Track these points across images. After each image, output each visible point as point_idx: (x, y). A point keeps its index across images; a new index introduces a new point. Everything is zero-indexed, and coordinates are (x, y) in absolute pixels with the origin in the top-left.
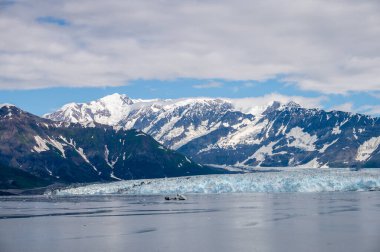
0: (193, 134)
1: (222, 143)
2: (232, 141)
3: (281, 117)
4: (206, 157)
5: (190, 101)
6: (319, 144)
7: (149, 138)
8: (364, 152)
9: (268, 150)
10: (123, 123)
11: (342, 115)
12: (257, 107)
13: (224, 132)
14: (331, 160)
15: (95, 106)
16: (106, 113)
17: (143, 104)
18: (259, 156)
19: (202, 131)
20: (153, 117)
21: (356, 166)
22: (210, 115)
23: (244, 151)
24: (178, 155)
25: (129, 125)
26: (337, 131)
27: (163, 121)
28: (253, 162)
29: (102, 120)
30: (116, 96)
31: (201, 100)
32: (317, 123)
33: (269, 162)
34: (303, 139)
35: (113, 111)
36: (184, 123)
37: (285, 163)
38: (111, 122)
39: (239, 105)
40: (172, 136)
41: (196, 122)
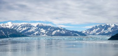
0: (24, 29)
1: (29, 31)
2: (31, 31)
3: (40, 27)
4: (26, 34)
5: (23, 23)
6: (46, 32)
7: (16, 30)
8: (54, 33)
9: (37, 32)
10: (11, 27)
11: (50, 27)
12: (35, 25)
13: (29, 29)
14: (48, 34)
15: (6, 24)
16: (8, 25)
17: (15, 24)
18: (35, 33)
19: (25, 29)
20: (17, 26)
21: (52, 36)
22: (27, 26)
23: (33, 32)
24: (21, 33)
25: (12, 28)
26: (49, 29)
27: (18, 27)
28: (34, 35)
29: (7, 27)
30: (10, 22)
31: (25, 23)
32: (46, 28)
33: (37, 35)
34: (43, 31)
35: (10, 25)
36: (22, 27)
37: (40, 35)
38: (9, 27)
39: (32, 24)
40: (20, 30)
41: (24, 27)
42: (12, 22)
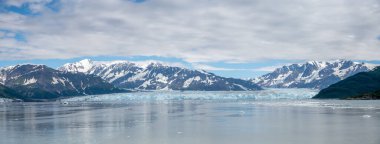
0: (118, 75)
1: (129, 80)
2: (133, 79)
3: (154, 70)
4: (123, 86)
5: (117, 62)
6: (168, 80)
7: (99, 78)
8: (187, 84)
9: (148, 83)
10: (89, 72)
11: (178, 69)
12: (144, 65)
13: (130, 75)
14: (174, 87)
15: (78, 65)
16: (82, 67)
17: (97, 64)
18: (144, 85)
19: (122, 74)
20: (101, 69)
21: (183, 90)
22: (125, 68)
23: (139, 83)
24: (112, 85)
25: (92, 72)
26: (176, 75)
27: (106, 71)
28: (142, 88)
29: (80, 70)
30: (86, 60)
31: (122, 62)
32: (168, 72)
33: (149, 88)
34: (163, 79)
35: (85, 67)
36: (114, 71)
37: (155, 88)
38: (84, 71)
39: (137, 64)
40: (109, 76)
41: (119, 71)
42: (91, 59)
